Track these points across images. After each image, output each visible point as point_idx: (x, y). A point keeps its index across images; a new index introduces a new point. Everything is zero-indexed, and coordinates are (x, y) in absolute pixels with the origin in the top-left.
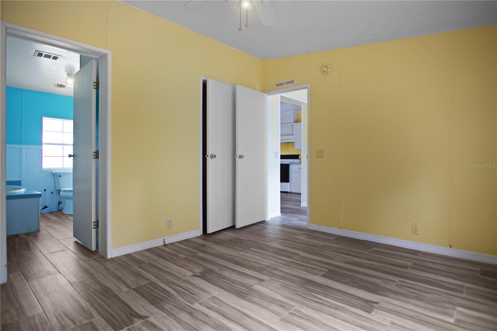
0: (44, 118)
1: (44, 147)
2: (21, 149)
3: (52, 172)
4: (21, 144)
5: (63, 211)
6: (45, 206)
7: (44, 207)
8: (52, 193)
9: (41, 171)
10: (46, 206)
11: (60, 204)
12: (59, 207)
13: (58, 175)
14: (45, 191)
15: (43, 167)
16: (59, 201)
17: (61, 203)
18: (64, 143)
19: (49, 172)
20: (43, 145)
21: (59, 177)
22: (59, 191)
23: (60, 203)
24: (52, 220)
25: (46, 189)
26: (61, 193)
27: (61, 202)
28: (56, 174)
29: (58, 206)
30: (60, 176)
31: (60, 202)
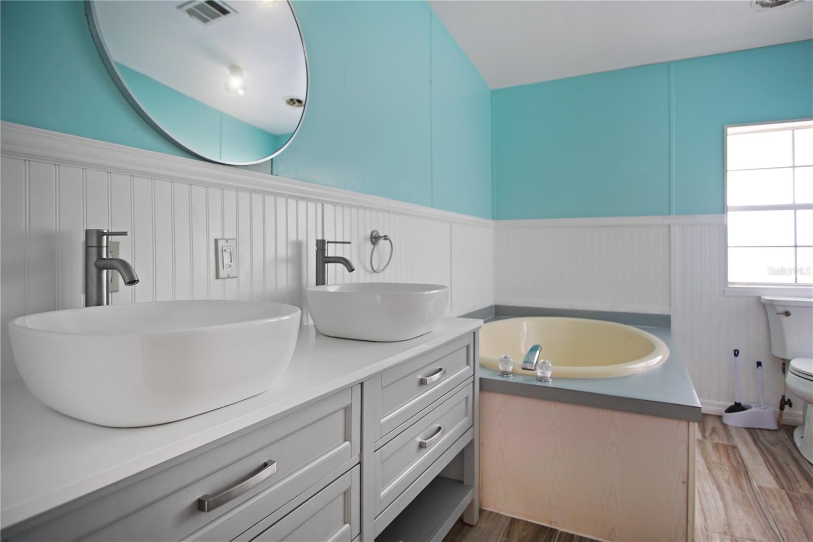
0: (730, 130)
1: (732, 218)
2: (669, 226)
3: (759, 298)
4: (670, 213)
5: (797, 434)
6: (736, 404)
7: (733, 404)
8: (759, 364)
9: (724, 292)
10: (739, 404)
11: (787, 407)
12: (781, 416)
13: (781, 310)
14: (736, 355)
15: (730, 279)
16: (783, 397)
17: (791, 405)
18: (797, 202)
19: (748, 297)
20: (730, 214)
21: (785, 319)
22: (784, 365)
23: (785, 403)
24: (755, 484)
25: (738, 351)
26: (790, 379)
27: (789, 400)
28: (772, 304)
29: (778, 410)
30: (787, 314)
31: (786, 400)
